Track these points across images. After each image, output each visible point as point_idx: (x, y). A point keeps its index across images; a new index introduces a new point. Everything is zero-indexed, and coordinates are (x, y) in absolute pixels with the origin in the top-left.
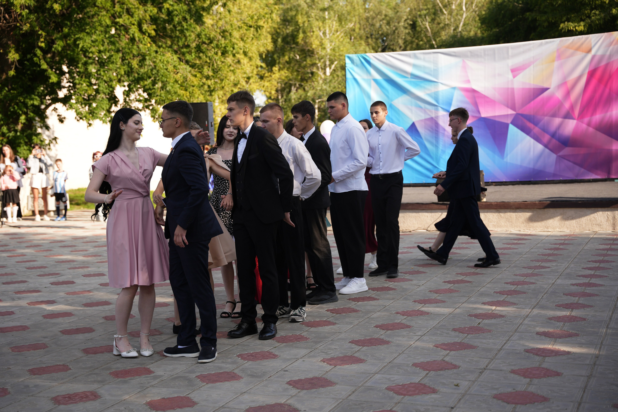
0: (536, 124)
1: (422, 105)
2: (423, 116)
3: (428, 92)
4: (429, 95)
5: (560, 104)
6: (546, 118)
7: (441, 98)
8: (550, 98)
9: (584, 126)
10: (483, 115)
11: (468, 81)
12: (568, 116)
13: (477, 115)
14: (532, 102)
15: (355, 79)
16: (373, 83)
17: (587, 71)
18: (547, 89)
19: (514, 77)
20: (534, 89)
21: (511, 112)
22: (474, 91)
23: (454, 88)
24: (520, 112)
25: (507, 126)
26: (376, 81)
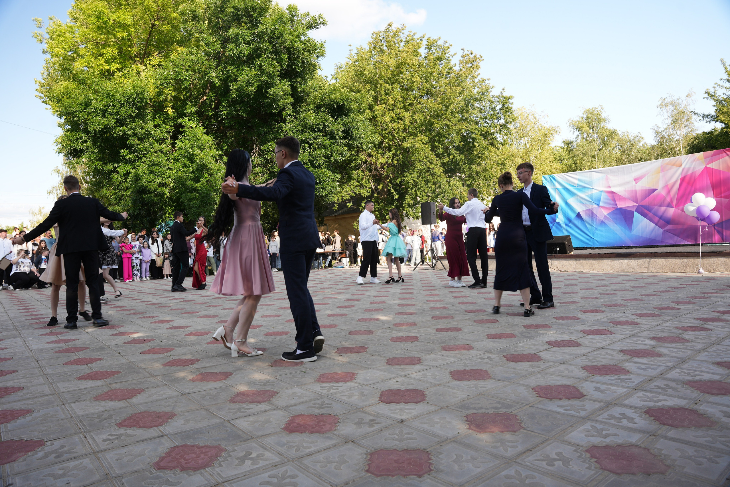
0: (650, 211)
1: (584, 201)
2: (584, 208)
3: (587, 194)
4: (587, 196)
5: (665, 199)
6: (656, 207)
7: (594, 197)
8: (658, 195)
9: (679, 211)
10: (619, 207)
11: (610, 187)
12: (669, 205)
13: (615, 207)
14: (647, 198)
17: (680, 178)
18: (656, 190)
19: (636, 183)
20: (648, 190)
21: (635, 204)
22: (613, 193)
23: (602, 191)
24: (641, 204)
25: (633, 212)
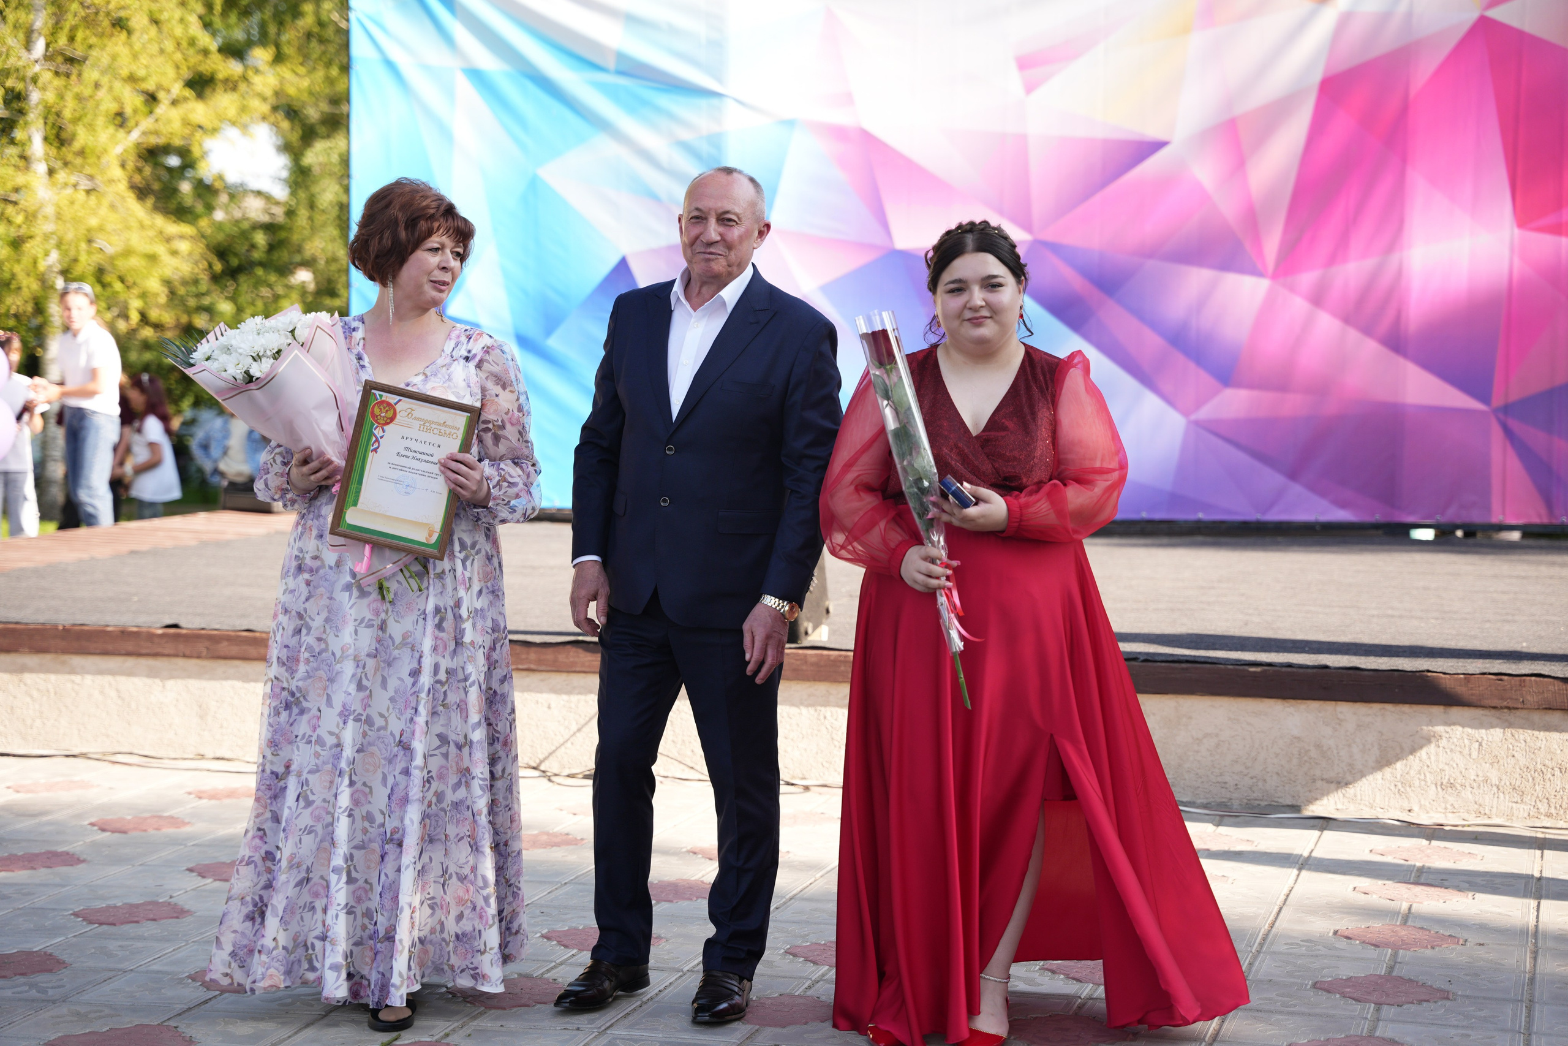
3: (685, 135)
6: (1153, 269)
8: (1166, 185)
9: (1298, 305)
11: (848, 99)
12: (1235, 258)
13: (878, 240)
14: (1097, 198)
15: (390, 65)
16: (464, 87)
17: (1317, 77)
18: (1159, 145)
19: (1030, 88)
20: (1105, 142)
22: (868, 141)
23: (790, 123)
24: (1049, 236)
26: (476, 75)
